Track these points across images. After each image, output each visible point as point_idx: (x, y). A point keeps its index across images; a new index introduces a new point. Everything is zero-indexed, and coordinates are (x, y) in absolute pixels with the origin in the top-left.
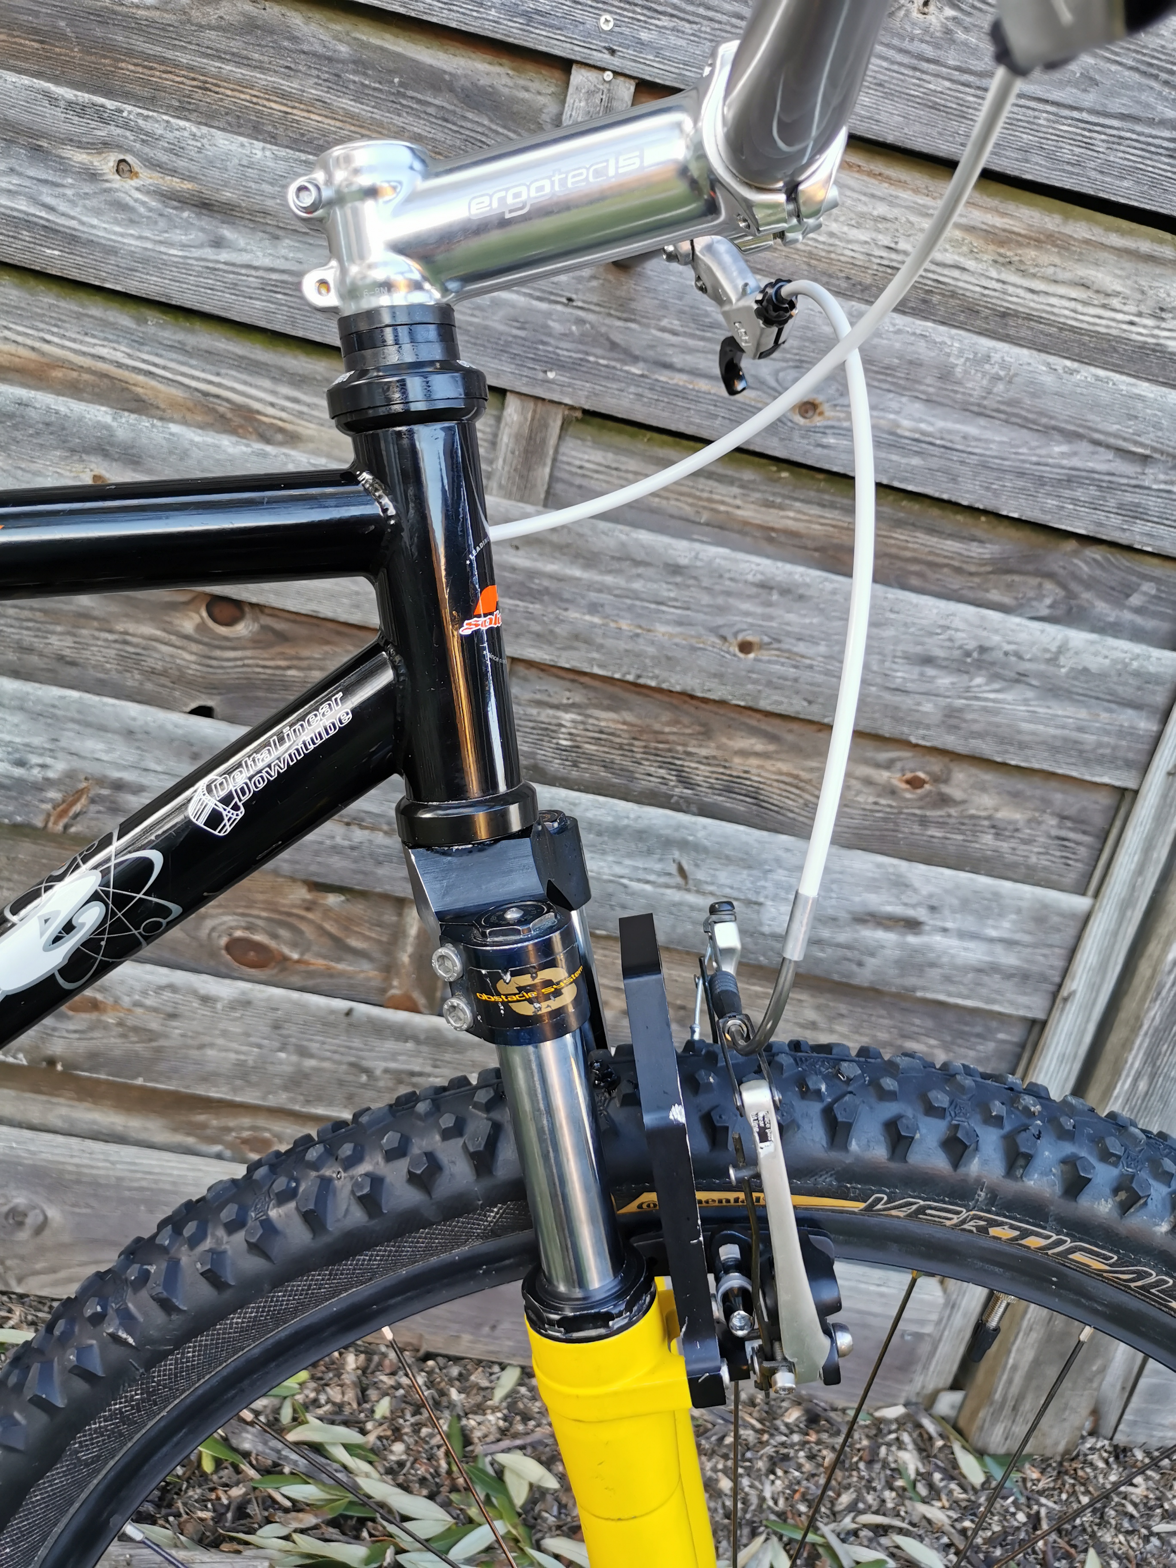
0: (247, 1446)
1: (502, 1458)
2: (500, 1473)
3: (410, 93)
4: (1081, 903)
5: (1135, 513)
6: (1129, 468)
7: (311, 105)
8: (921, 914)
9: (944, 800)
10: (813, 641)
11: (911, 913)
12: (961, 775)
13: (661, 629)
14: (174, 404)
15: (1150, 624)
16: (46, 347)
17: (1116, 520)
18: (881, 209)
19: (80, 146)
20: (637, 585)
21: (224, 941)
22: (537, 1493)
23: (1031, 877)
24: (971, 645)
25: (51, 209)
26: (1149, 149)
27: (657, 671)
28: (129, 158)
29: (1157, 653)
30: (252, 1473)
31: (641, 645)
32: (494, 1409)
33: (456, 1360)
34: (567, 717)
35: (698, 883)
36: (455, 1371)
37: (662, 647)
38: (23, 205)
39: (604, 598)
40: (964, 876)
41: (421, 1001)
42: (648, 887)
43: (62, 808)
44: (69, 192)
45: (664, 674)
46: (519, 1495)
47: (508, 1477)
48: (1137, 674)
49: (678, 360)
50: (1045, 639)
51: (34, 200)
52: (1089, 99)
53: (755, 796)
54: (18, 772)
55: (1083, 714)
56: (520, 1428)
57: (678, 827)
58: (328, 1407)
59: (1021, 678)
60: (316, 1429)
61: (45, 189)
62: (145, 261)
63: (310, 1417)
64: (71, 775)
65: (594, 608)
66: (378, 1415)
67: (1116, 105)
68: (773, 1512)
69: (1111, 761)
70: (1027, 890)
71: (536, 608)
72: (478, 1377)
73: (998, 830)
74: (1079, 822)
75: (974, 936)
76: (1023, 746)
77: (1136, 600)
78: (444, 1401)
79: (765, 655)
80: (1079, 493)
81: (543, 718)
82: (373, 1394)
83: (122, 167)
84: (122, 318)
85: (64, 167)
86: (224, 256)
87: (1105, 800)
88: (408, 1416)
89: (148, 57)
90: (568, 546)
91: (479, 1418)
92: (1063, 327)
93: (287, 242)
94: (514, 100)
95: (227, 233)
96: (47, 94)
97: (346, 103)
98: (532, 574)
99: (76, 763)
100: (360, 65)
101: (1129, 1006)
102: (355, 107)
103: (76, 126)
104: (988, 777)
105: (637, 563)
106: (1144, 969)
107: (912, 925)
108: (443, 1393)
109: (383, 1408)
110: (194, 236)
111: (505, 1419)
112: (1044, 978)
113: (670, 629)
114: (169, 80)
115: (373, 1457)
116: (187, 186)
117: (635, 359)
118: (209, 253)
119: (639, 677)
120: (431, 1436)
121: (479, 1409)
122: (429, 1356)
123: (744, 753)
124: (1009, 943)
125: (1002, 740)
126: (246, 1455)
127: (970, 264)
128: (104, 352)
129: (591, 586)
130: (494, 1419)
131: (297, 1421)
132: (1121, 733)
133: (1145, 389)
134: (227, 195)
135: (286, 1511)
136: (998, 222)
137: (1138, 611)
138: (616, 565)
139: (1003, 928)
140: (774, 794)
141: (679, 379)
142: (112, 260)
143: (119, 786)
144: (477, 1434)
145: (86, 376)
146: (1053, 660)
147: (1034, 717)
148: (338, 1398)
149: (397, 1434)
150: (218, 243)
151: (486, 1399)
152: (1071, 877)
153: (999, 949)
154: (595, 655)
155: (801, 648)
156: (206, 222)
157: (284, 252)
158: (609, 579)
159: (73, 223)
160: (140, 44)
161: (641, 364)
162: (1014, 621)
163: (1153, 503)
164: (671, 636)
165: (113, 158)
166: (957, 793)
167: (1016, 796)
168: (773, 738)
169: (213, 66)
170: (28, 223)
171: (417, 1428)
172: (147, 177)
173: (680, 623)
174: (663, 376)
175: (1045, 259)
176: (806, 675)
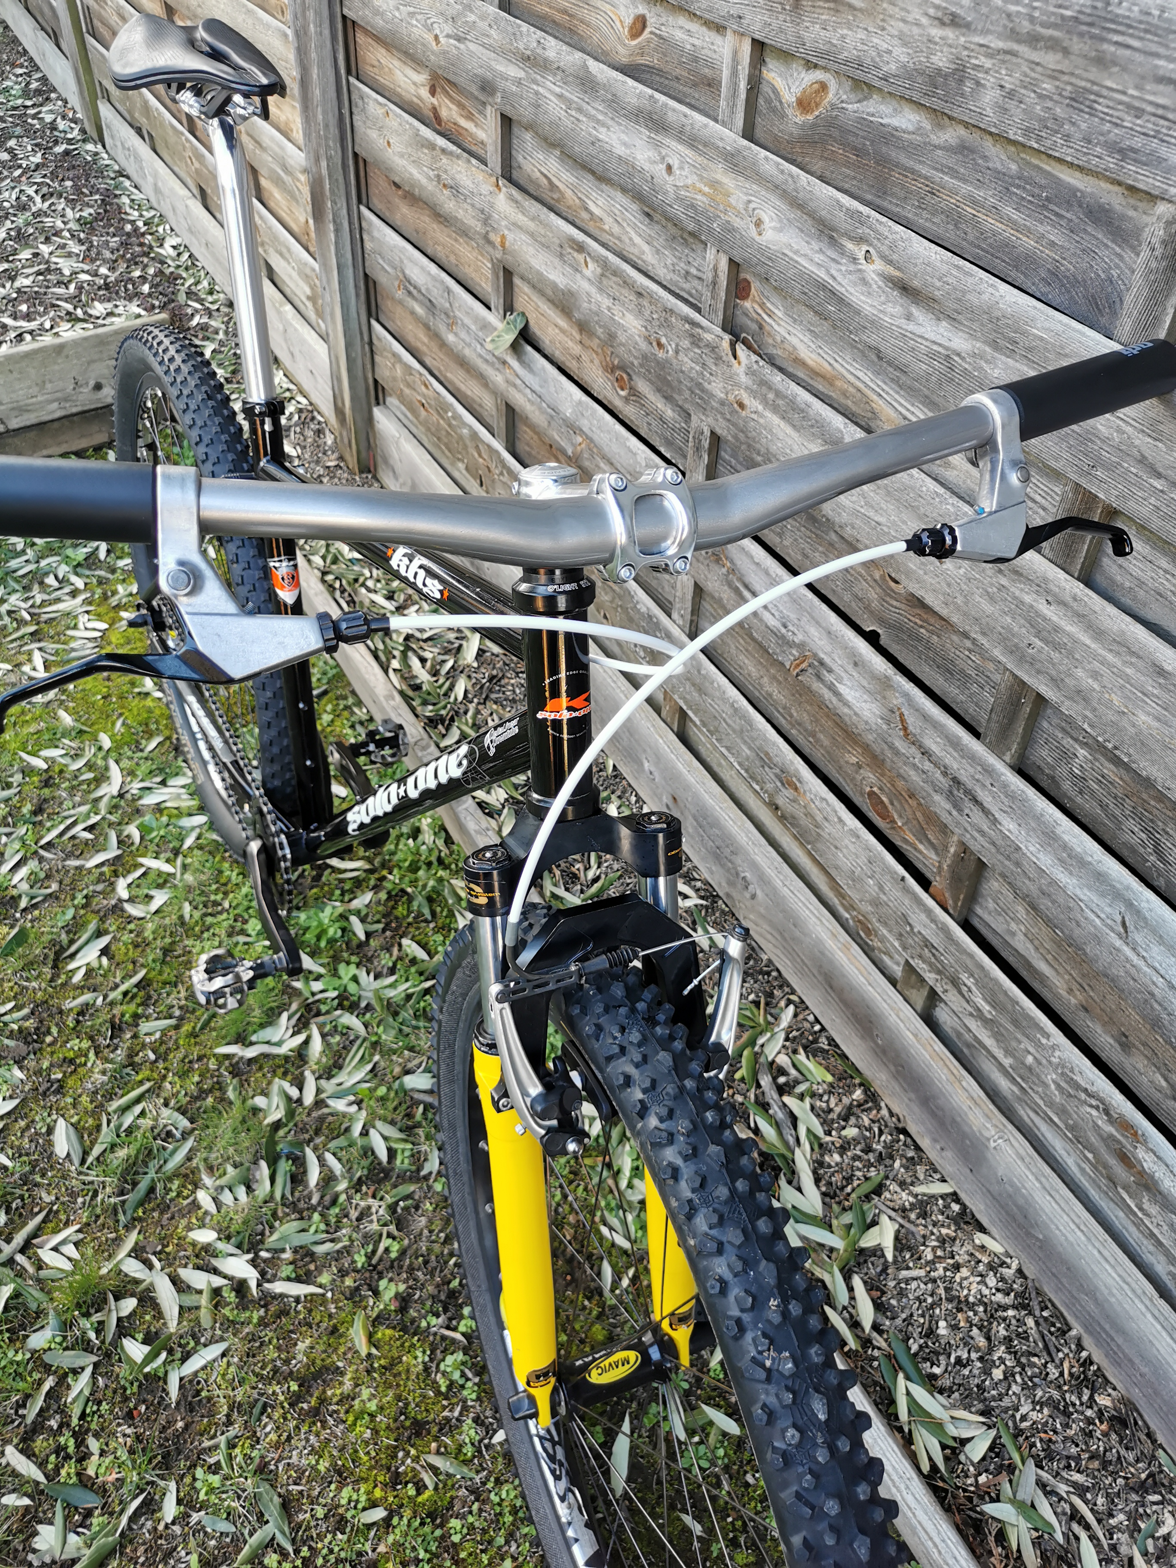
0: (762, 1083)
1: (884, 1219)
2: (874, 1223)
3: (1051, 206)
13: (1143, 717)
16: (836, 365)
19: (851, 238)
20: (1129, 671)
21: (868, 789)
22: (877, 1252)
25: (834, 278)
27: (1131, 751)
28: (871, 250)
30: (752, 1097)
31: (1124, 723)
32: (911, 1193)
33: (918, 1148)
34: (1082, 752)
35: (1135, 942)
36: (911, 1154)
37: (1139, 733)
38: (822, 274)
39: (1104, 670)
42: (1097, 921)
44: (843, 268)
45: (1136, 757)
46: (869, 1241)
47: (874, 1230)
51: (828, 272)
54: (783, 631)
56: (913, 1216)
57: (1128, 888)
58: (824, 1105)
60: (804, 1110)
61: (833, 265)
62: (872, 322)
63: (808, 1100)
64: (803, 644)
65: (1095, 675)
66: (844, 1133)
68: (1015, 1422)
71: (1055, 656)
72: (921, 1170)
78: (888, 1162)
81: (1064, 742)
82: (853, 1120)
83: (868, 256)
85: (842, 252)
86: (911, 327)
88: (859, 1147)
89: (906, 169)
90: (1084, 616)
91: (898, 1189)
93: (944, 323)
94: (1123, 217)
95: (914, 310)
98: (1057, 629)
99: (807, 639)
102: (1015, 216)
103: (850, 225)
105: (1133, 653)
108: (892, 1157)
109: (851, 1132)
110: (897, 309)
111: (911, 1204)
113: (1149, 720)
115: (816, 1147)
116: (897, 273)
117: (1159, 476)
118: (903, 322)
119: (1116, 748)
120: (859, 1169)
121: (903, 1184)
122: (904, 1132)
126: (759, 1086)
128: (860, 374)
129: (1095, 656)
130: (905, 1198)
131: (801, 1097)
134: (917, 283)
135: (749, 1127)
138: (1115, 647)
142: (857, 319)
144: (887, 1195)
145: (851, 389)
148: (832, 1105)
149: (843, 1150)
150: (909, 317)
151: (912, 1184)
154: (1088, 713)
156: (904, 301)
157: (942, 330)
158: (1110, 657)
159: (843, 290)
161: (1162, 481)
164: (1149, 727)
165: (864, 249)
169: (939, 177)
171: (856, 1158)
172: (879, 264)
173: (1158, 720)
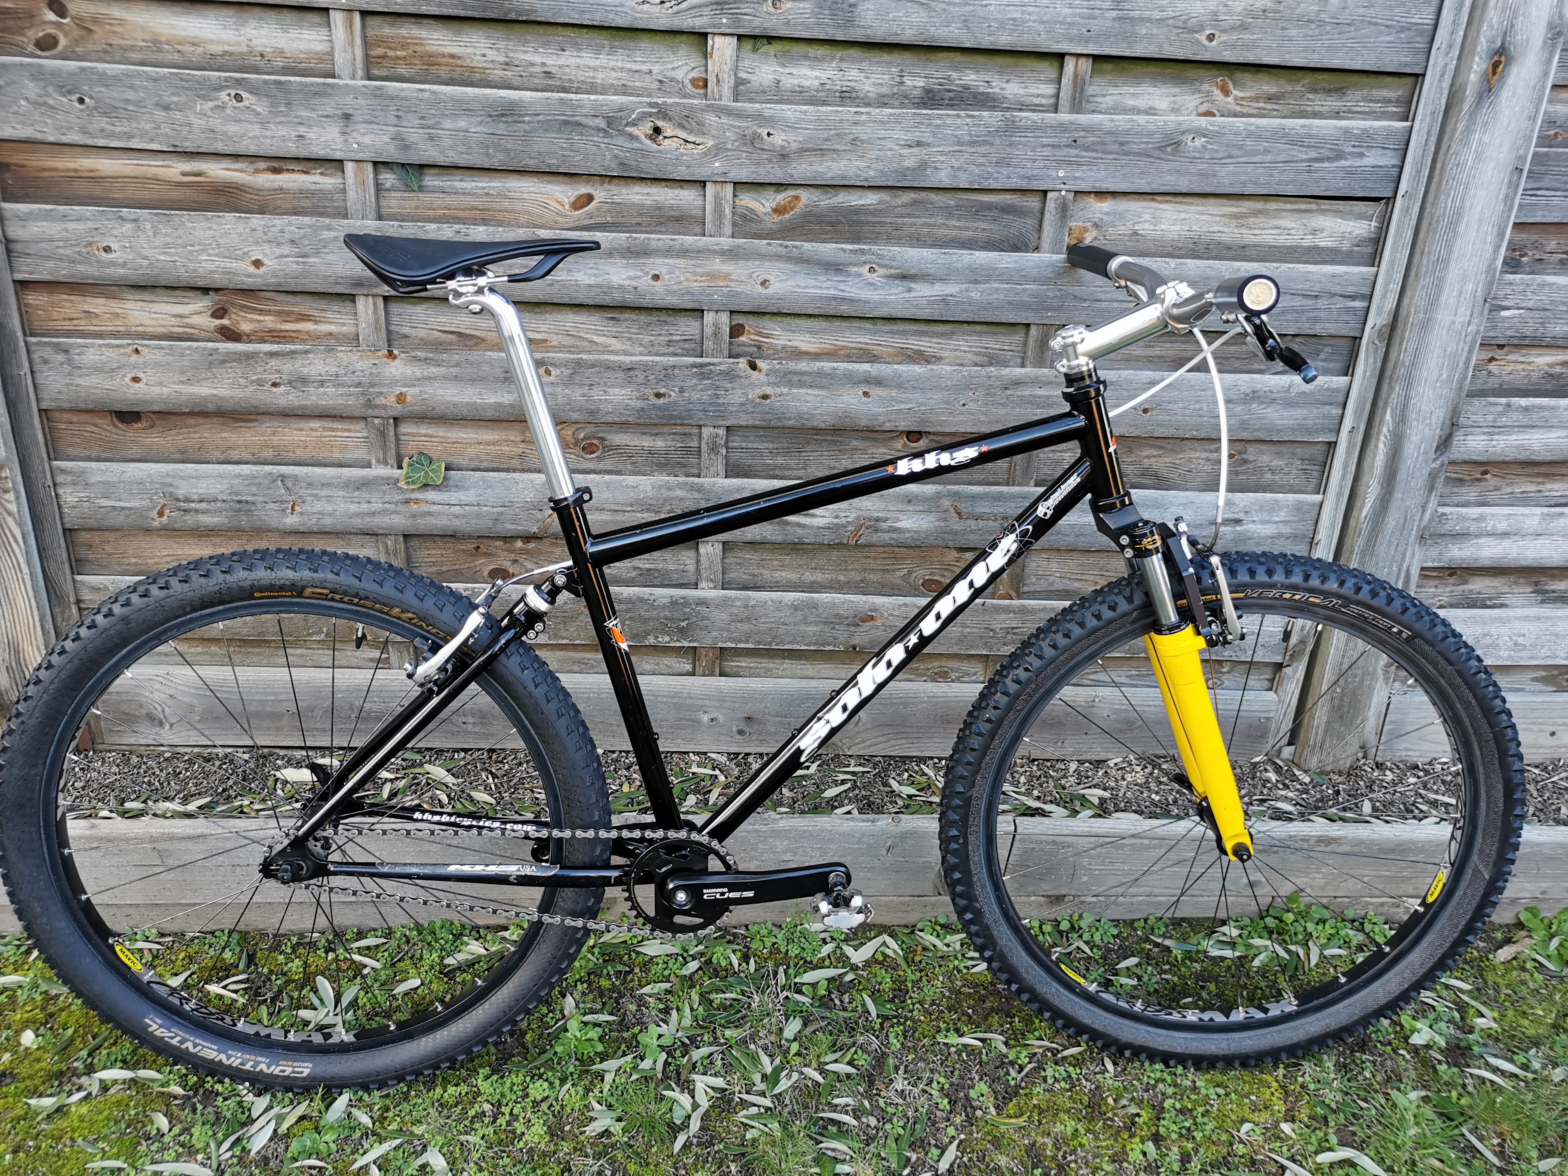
4: (1318, 498)
5: (1316, 320)
6: (1310, 302)
7: (939, 227)
8: (1241, 516)
9: (1245, 461)
10: (1176, 402)
11: (1236, 516)
12: (1251, 449)
14: (889, 355)
15: (1331, 365)
16: (838, 343)
17: (1307, 325)
18: (1183, 216)
19: (855, 265)
21: (921, 582)
23: (1292, 490)
24: (1248, 391)
25: (843, 291)
26: (1298, 172)
28: (874, 266)
29: (1335, 379)
38: (833, 292)
40: (1259, 495)
41: (1014, 594)
43: (855, 533)
44: (850, 283)
48: (1328, 389)
49: (1103, 297)
50: (1282, 383)
51: (836, 289)
52: (1269, 158)
53: (1156, 476)
55: (1305, 412)
59: (1274, 401)
61: (841, 284)
62: (882, 303)
64: (857, 518)
67: (1280, 158)
69: (1322, 431)
70: (1291, 496)
73: (1272, 471)
74: (1311, 460)
75: (1268, 522)
76: (1278, 431)
77: (1322, 356)
79: (1154, 413)
80: (1289, 317)
83: (872, 270)
84: (868, 325)
85: (848, 274)
86: (912, 294)
87: (1323, 448)
92: (1270, 247)
93: (938, 284)
95: (913, 285)
96: (842, 249)
97: (954, 223)
99: (860, 513)
100: (959, 207)
101: (1348, 541)
103: (853, 258)
104: (1264, 447)
106: (1352, 523)
107: (1238, 522)
110: (900, 289)
112: (1305, 536)
114: (882, 229)
116: (897, 271)
118: (906, 295)
123: (1148, 457)
124: (1286, 522)
125: (1269, 430)
127: (1225, 229)
132: (1325, 417)
133: (1312, 268)
134: (913, 271)
136: (1236, 210)
137: (1325, 361)
139: (1282, 515)
140: (1164, 473)
141: (1104, 304)
143: (877, 520)
145: (854, 351)
146: (1288, 391)
147: (1282, 418)
150: (910, 290)
152: (1311, 487)
153: (1281, 526)
155: (1170, 406)
156: (905, 283)
157: (935, 288)
159: (852, 295)
160: (871, 219)
162: (1267, 377)
163: (1322, 314)
165: (867, 267)
166: (1251, 458)
167: (1279, 454)
168: (1162, 448)
169: (899, 220)
170: (835, 298)
172: (881, 271)
174: (1097, 305)
175: (1258, 220)
176: (1175, 418)
